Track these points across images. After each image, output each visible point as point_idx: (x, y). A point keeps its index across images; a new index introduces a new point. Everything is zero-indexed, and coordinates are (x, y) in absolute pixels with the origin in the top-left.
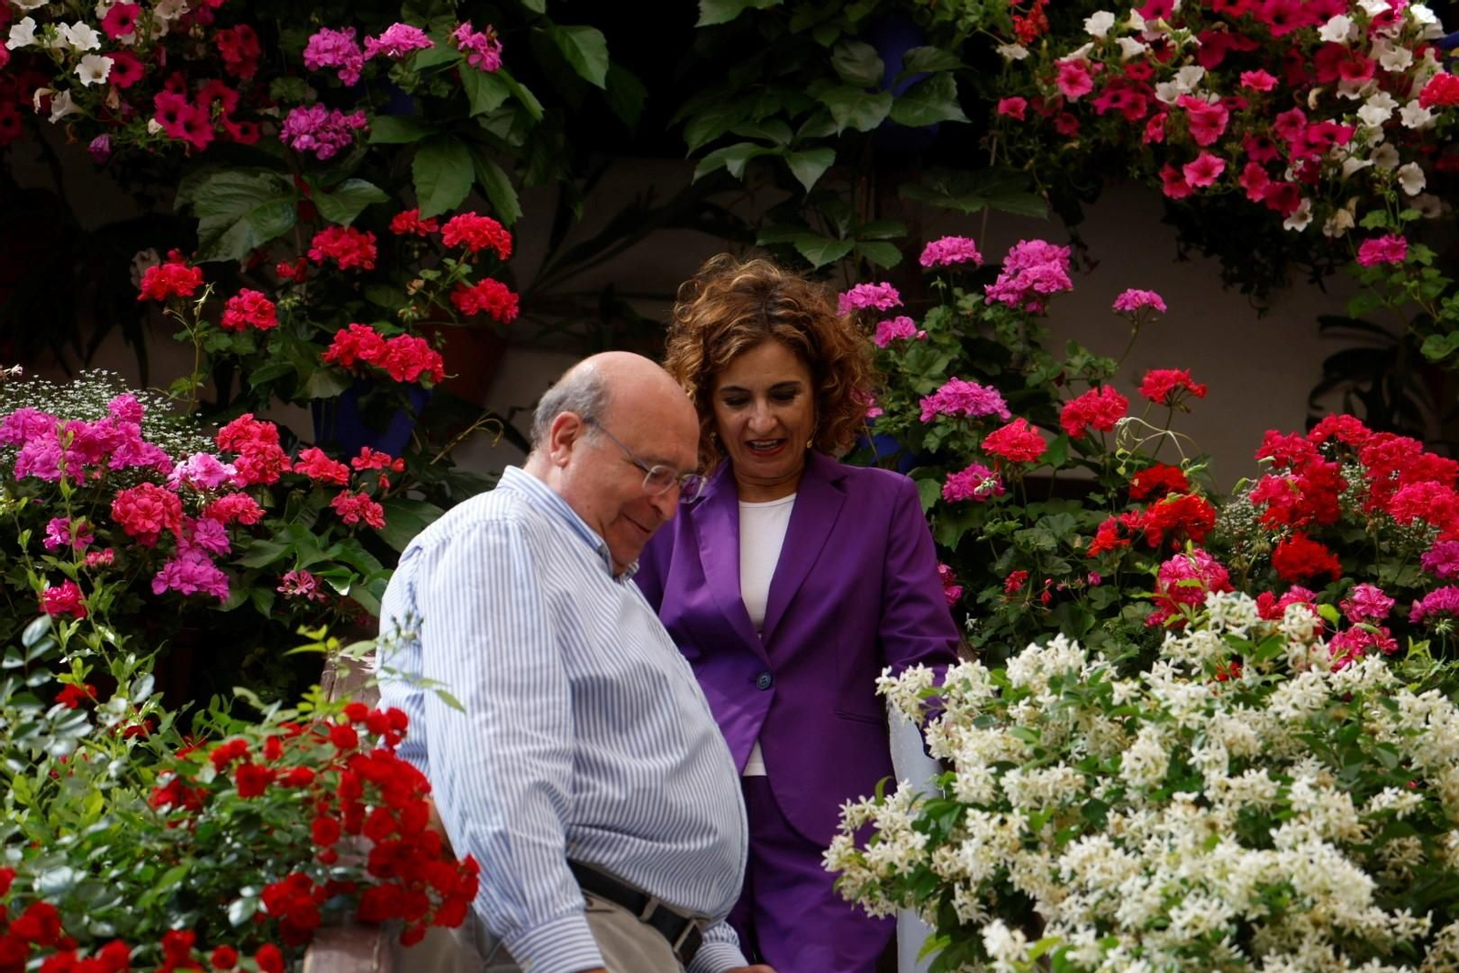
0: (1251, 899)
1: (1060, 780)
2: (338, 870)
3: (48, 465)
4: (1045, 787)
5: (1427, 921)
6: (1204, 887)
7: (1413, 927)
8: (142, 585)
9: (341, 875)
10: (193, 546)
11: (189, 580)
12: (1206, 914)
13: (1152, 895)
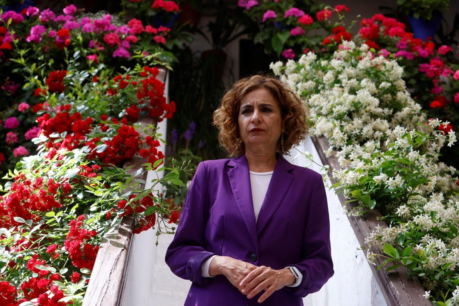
0: (352, 106)
1: (310, 84)
2: (143, 105)
3: (89, 29)
4: (307, 86)
5: (392, 111)
6: (341, 104)
7: (388, 112)
8: (111, 56)
9: (144, 106)
10: (122, 46)
11: (120, 54)
12: (341, 109)
13: (329, 106)
